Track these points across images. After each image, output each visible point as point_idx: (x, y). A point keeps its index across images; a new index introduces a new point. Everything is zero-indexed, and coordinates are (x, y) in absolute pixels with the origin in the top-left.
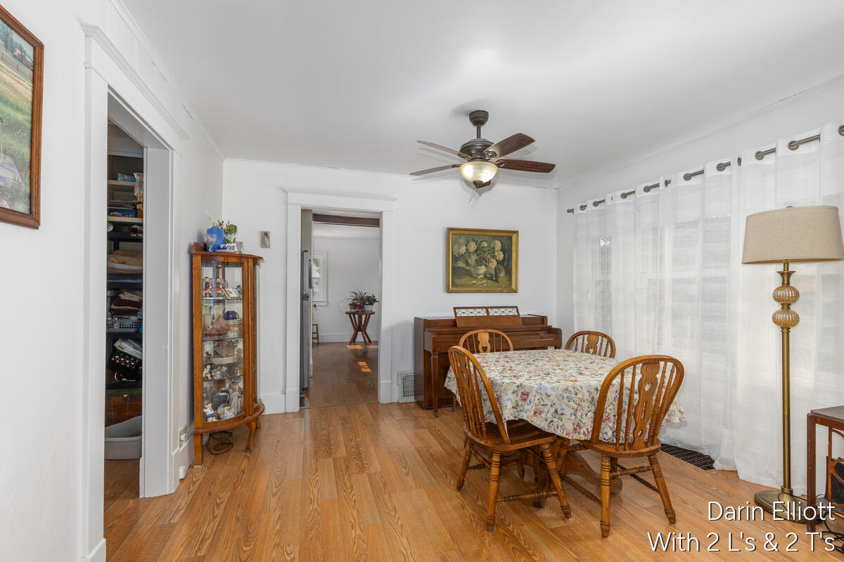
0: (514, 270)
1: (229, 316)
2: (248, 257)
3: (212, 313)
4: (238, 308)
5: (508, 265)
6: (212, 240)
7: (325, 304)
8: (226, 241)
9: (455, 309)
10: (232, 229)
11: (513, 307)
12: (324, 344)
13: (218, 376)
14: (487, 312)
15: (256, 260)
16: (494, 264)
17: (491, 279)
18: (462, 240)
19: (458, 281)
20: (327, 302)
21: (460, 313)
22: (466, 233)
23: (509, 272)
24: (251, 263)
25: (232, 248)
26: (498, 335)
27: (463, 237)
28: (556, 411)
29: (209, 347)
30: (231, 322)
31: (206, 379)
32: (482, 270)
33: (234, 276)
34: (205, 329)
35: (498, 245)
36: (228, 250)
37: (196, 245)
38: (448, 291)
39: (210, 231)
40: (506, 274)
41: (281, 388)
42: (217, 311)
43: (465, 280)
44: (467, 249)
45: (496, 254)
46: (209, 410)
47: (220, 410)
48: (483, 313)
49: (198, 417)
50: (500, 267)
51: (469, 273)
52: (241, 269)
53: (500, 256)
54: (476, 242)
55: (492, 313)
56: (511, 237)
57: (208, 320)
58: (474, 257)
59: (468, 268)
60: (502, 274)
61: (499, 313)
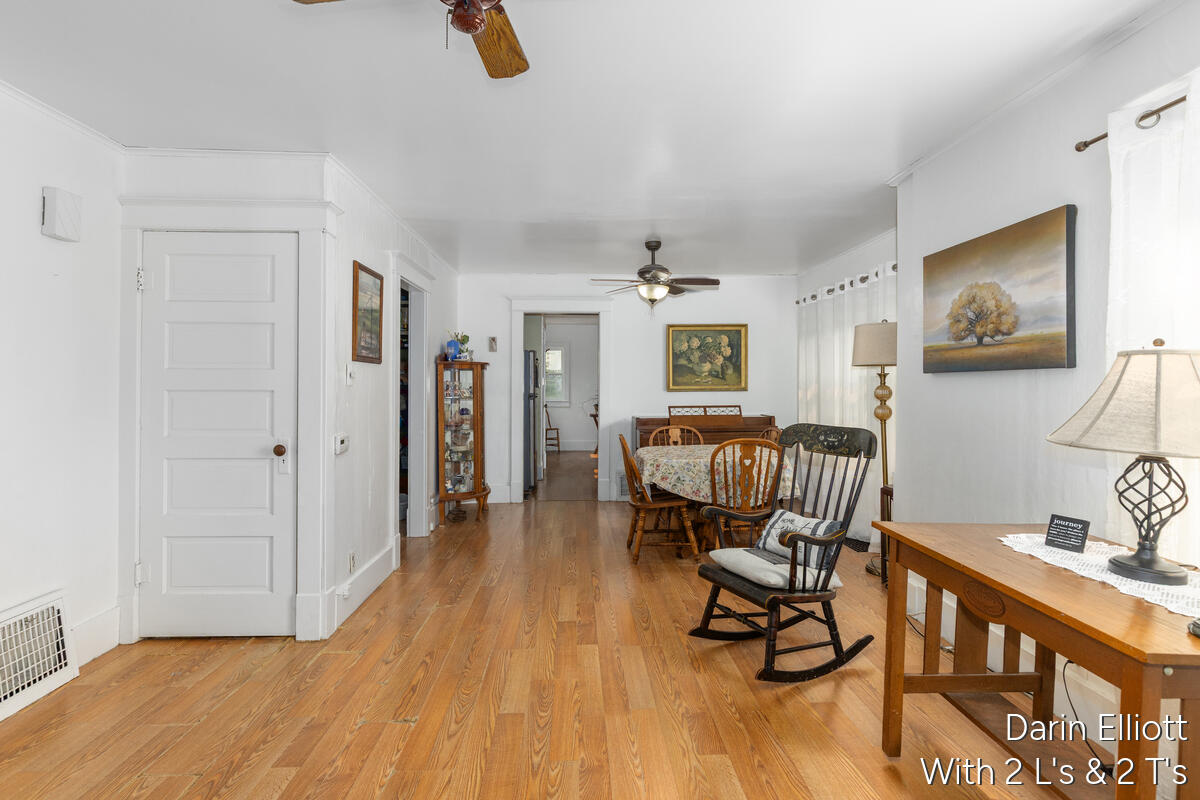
0: (743, 366)
1: (463, 412)
2: (477, 364)
3: (452, 409)
4: (469, 404)
5: (736, 362)
6: (451, 351)
7: (568, 405)
8: (461, 352)
9: (670, 407)
10: (465, 339)
11: (735, 406)
12: (565, 452)
13: (455, 459)
14: (705, 411)
15: (483, 366)
16: (720, 360)
17: (717, 377)
18: (684, 337)
19: (679, 379)
20: (570, 402)
21: (674, 412)
22: (688, 328)
23: (738, 369)
24: (479, 368)
25: (465, 357)
26: (689, 431)
27: (684, 334)
28: (679, 478)
29: (448, 438)
30: (464, 417)
31: (447, 460)
32: (707, 367)
33: (467, 378)
34: (445, 422)
35: (725, 340)
36: (462, 359)
37: (440, 356)
38: (669, 389)
39: (450, 344)
40: (735, 371)
41: (506, 480)
42: (455, 408)
43: (688, 378)
44: (689, 346)
45: (723, 349)
46: (449, 485)
47: (457, 487)
48: (701, 412)
49: (441, 490)
50: (728, 363)
51: (692, 371)
52: (471, 372)
53: (728, 352)
54: (699, 338)
55: (710, 412)
56: (740, 331)
57: (448, 415)
58: (697, 354)
59: (690, 366)
60: (730, 371)
61: (718, 412)
